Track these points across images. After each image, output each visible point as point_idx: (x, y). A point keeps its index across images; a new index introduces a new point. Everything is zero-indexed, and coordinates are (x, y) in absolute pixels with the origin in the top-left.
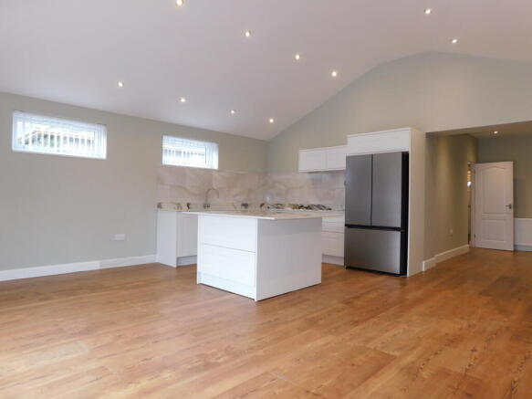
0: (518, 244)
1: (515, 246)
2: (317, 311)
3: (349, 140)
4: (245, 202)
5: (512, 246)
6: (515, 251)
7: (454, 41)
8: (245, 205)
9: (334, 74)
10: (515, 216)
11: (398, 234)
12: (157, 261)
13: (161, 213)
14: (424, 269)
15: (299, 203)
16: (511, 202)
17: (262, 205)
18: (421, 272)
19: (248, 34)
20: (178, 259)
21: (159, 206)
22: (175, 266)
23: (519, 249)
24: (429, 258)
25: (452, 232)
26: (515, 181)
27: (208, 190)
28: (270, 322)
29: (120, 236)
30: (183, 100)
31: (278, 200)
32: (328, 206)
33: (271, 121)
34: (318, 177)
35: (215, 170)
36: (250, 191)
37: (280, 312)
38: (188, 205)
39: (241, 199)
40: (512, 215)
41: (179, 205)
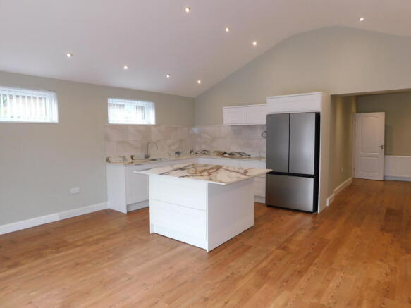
0: (386, 175)
1: (384, 176)
2: (263, 261)
3: (268, 101)
4: (177, 151)
5: (382, 176)
6: (384, 180)
7: (362, 19)
8: (178, 153)
9: (255, 44)
10: (385, 154)
11: (312, 180)
12: (108, 208)
13: (110, 167)
14: (328, 205)
15: (223, 150)
16: (383, 144)
17: (191, 152)
18: (327, 207)
19: (187, 10)
20: (128, 206)
21: (108, 160)
22: (125, 212)
23: (387, 179)
24: (331, 194)
25: (342, 169)
26: (386, 127)
27: (149, 143)
28: (228, 277)
29: (75, 190)
30: (126, 68)
31: (204, 147)
32: (247, 153)
33: (199, 82)
34: (239, 130)
35: (153, 125)
36: (181, 141)
37: (232, 264)
38: (132, 157)
39: (174, 148)
40: (383, 154)
41: (124, 158)
